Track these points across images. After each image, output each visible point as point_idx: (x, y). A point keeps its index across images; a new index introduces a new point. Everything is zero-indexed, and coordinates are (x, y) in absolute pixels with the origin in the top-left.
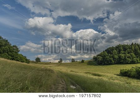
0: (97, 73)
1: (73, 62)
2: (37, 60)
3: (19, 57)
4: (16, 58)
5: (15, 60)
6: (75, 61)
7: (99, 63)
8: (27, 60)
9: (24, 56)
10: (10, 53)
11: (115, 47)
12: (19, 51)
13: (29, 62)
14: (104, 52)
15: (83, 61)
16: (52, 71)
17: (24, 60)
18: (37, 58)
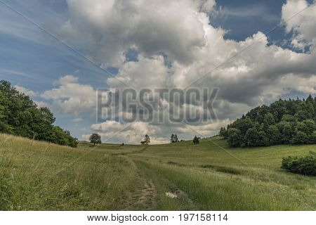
0: (228, 166)
1: (173, 142)
2: (92, 138)
3: (54, 134)
4: (47, 136)
5: (45, 140)
7: (233, 144)
8: (71, 139)
9: (64, 130)
10: (34, 125)
11: (269, 105)
12: (53, 120)
13: (76, 143)
14: (244, 117)
15: (196, 141)
16: (127, 162)
17: (66, 140)
18: (94, 134)
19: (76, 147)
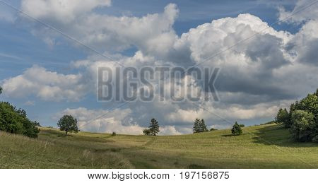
1: (198, 131)
2: (63, 123)
6: (209, 128)
8: (27, 124)
13: (37, 131)
15: (237, 130)
17: (20, 125)
18: (65, 117)
19: (35, 136)
